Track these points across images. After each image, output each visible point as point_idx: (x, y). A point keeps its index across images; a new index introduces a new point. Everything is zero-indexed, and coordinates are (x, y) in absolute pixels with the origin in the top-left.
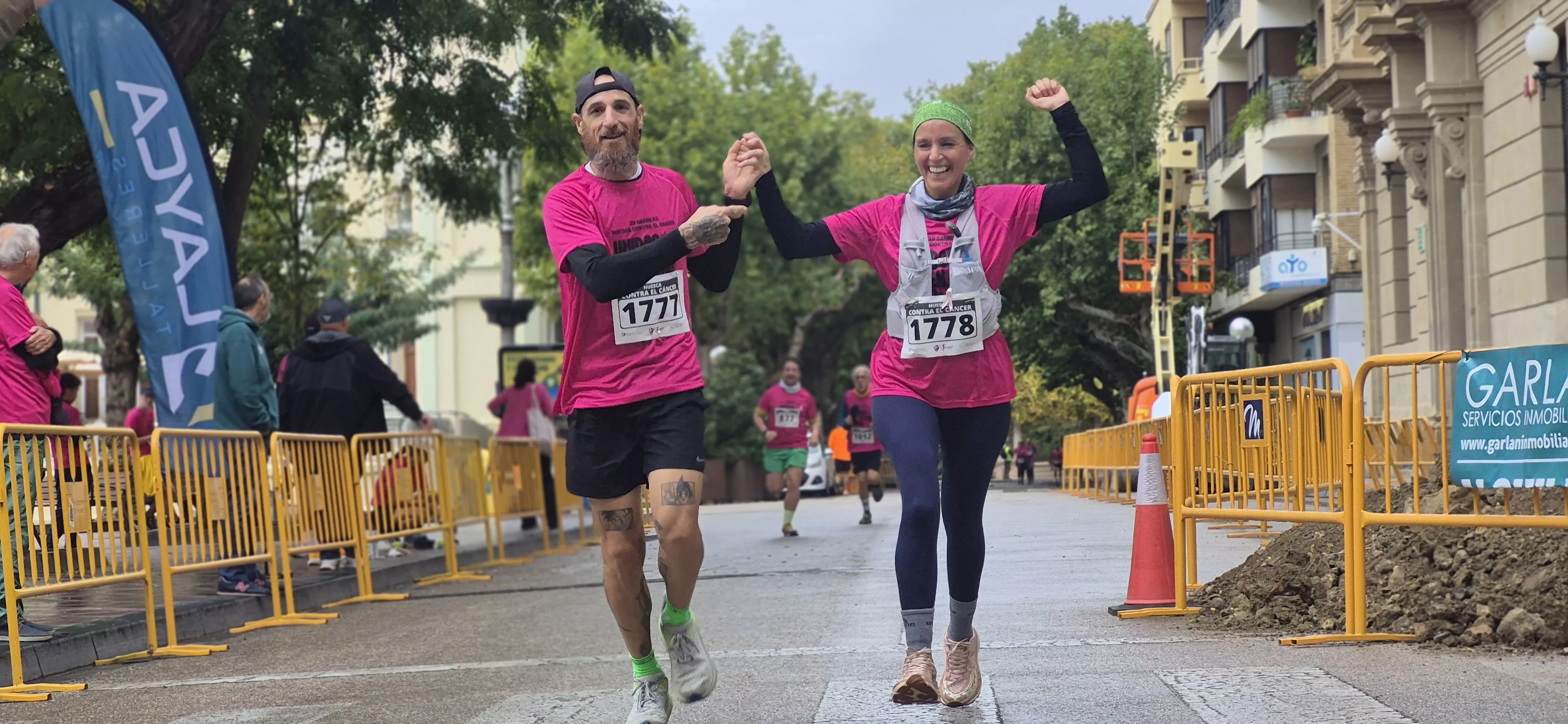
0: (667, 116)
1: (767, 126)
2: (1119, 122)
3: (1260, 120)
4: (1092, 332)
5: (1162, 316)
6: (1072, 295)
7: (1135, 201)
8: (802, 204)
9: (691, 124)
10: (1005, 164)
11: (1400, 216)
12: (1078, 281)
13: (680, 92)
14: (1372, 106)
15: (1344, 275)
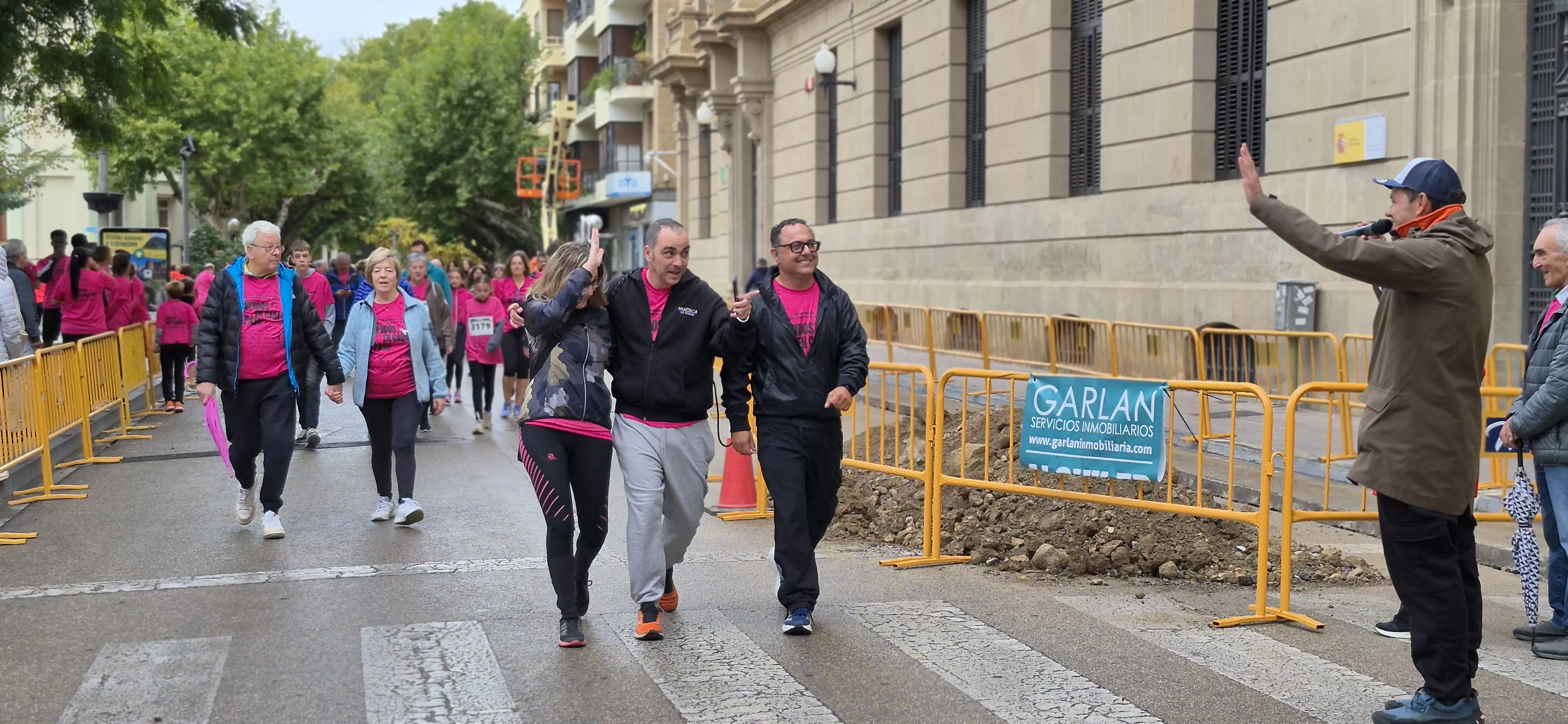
0: (201, 59)
1: (272, 70)
2: (512, 80)
3: (608, 86)
4: (488, 218)
5: (549, 215)
6: (477, 193)
7: (523, 133)
8: (298, 126)
9: (220, 66)
10: (435, 104)
11: (705, 156)
12: (484, 186)
13: (210, 42)
14: (691, 85)
15: (661, 190)
